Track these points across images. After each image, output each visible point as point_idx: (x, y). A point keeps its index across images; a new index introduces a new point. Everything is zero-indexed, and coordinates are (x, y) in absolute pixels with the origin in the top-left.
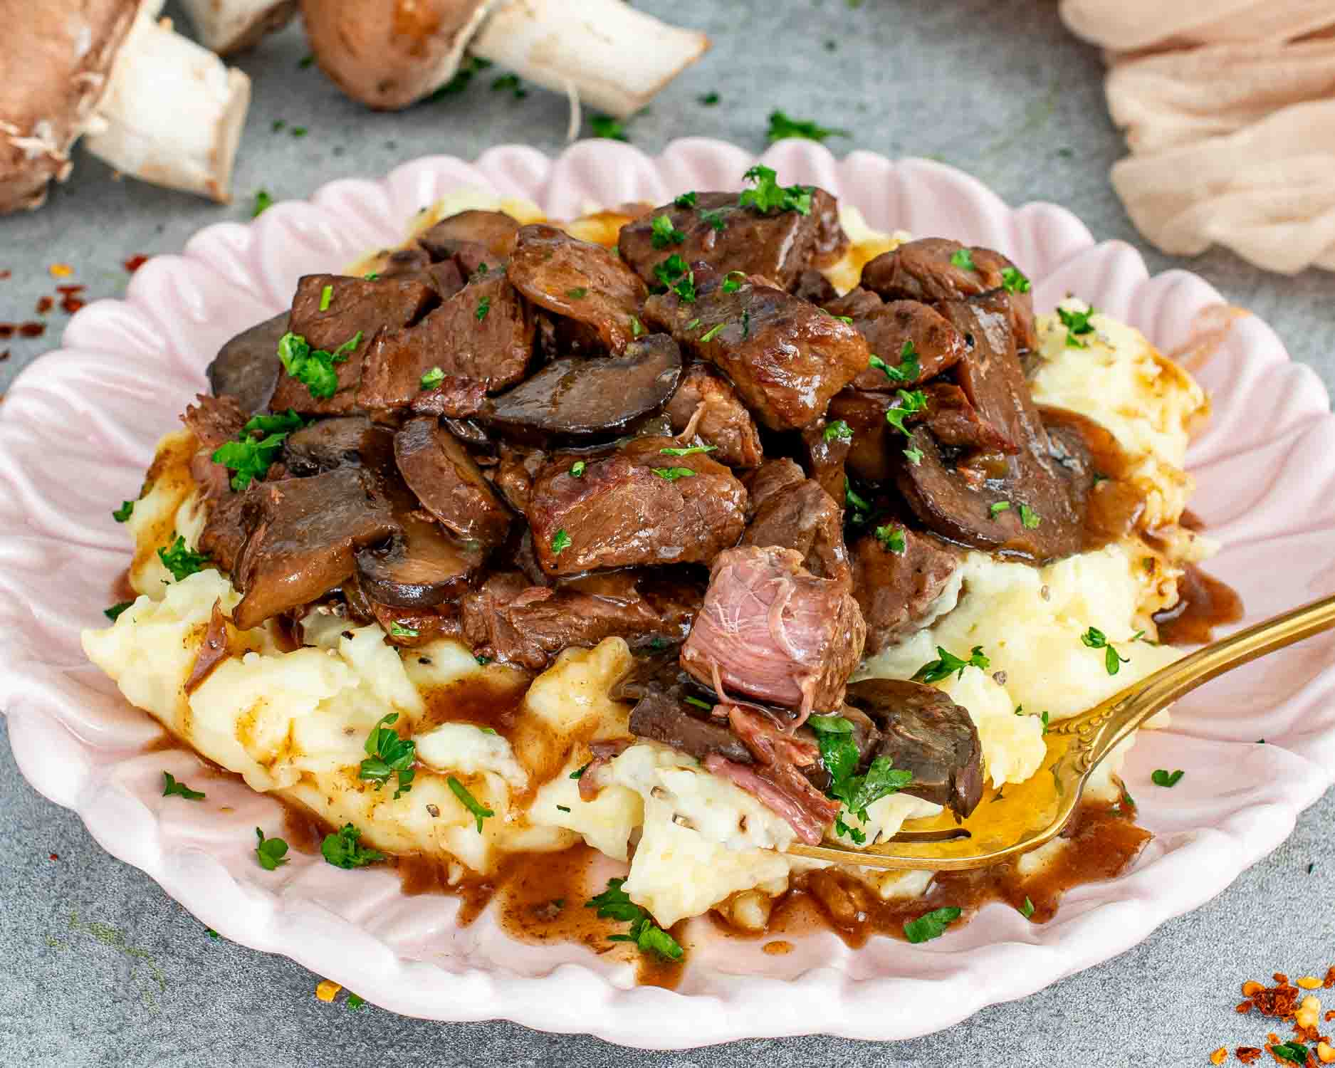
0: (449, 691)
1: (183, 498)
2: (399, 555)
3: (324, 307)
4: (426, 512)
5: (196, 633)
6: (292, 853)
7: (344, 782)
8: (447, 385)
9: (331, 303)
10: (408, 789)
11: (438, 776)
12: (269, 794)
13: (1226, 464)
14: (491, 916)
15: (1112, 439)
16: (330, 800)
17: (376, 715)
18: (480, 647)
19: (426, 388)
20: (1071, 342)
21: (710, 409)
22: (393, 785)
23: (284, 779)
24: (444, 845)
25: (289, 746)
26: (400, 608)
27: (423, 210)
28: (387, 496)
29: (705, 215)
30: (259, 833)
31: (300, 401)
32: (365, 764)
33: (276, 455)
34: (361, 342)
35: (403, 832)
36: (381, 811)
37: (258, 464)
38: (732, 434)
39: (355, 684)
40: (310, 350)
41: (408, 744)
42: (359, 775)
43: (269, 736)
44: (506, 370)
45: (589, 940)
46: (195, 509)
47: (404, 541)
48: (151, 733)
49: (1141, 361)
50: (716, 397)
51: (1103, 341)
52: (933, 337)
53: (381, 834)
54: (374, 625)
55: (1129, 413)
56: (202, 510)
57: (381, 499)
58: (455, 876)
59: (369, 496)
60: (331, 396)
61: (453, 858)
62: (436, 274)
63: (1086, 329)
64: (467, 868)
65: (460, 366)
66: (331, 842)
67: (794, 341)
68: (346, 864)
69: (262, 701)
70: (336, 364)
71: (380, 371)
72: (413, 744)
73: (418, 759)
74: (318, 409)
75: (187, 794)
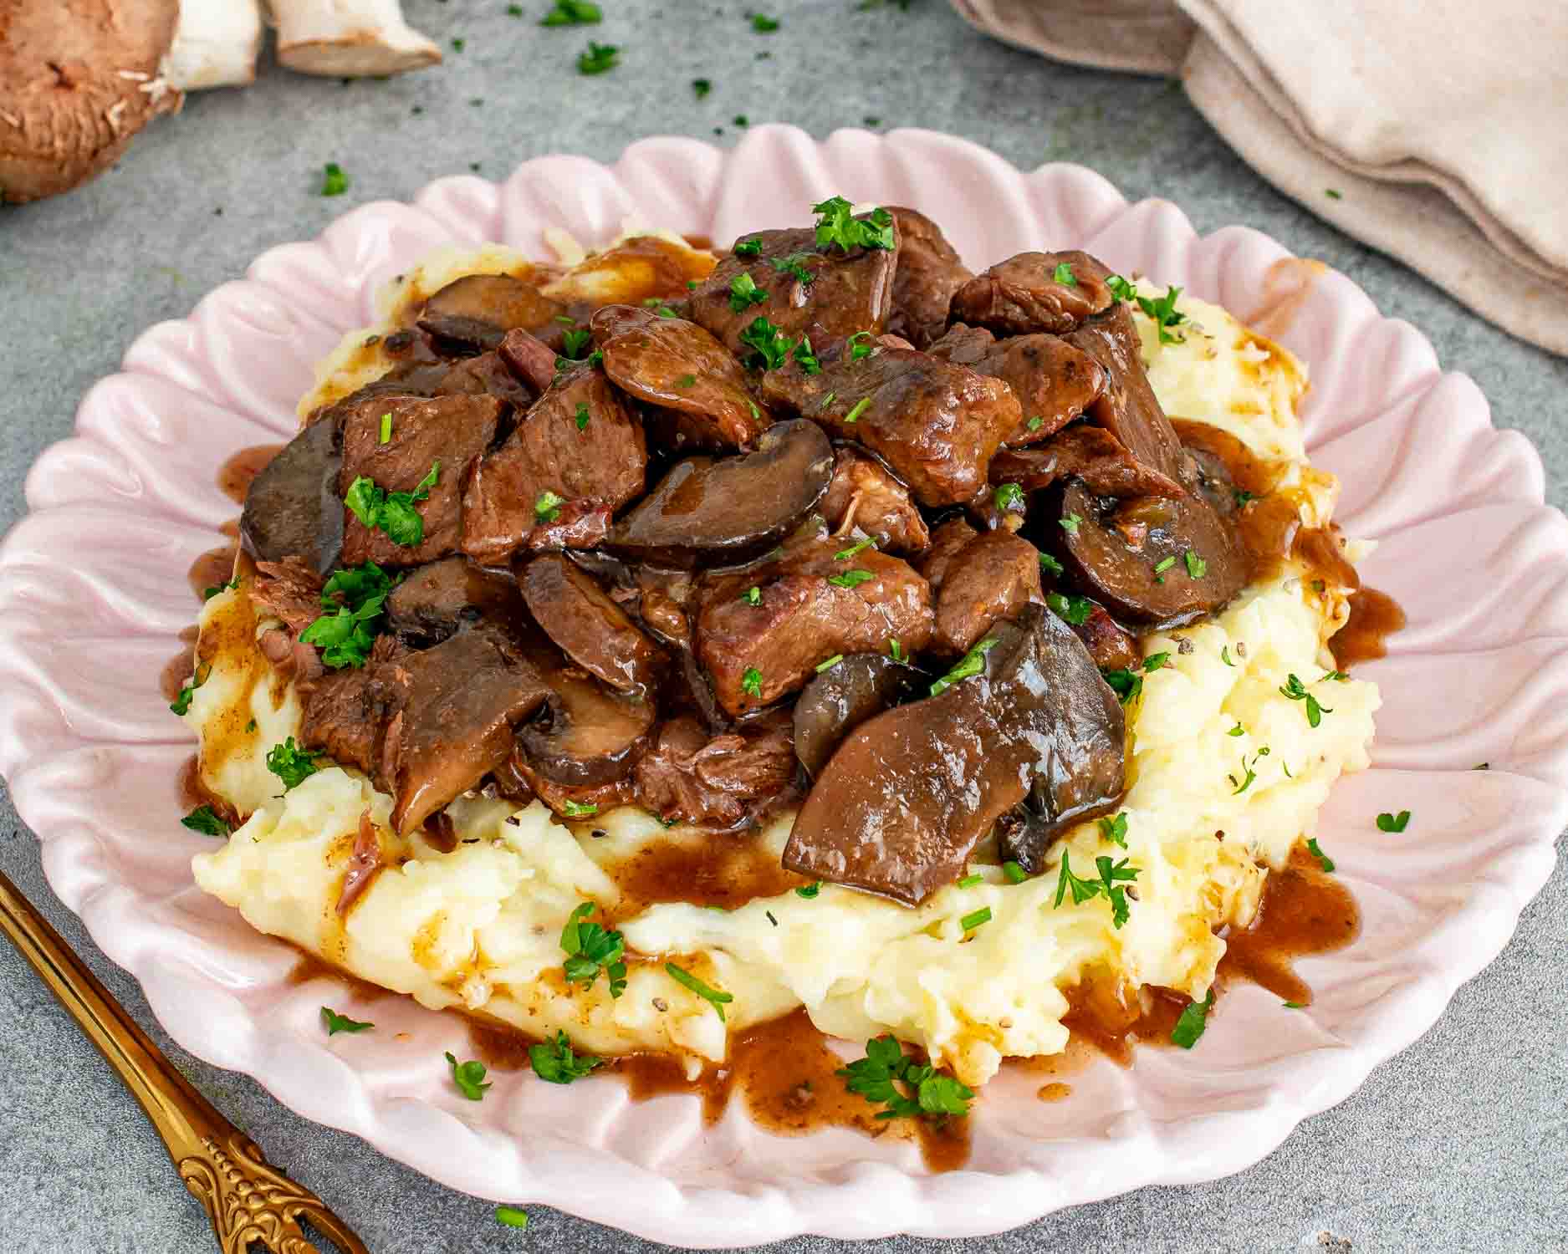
0: (638, 865)
1: (252, 681)
2: (565, 725)
3: (386, 438)
4: (579, 668)
5: (341, 847)
6: (491, 1076)
7: (546, 989)
8: (566, 514)
9: (393, 431)
10: (623, 984)
11: (653, 964)
12: (449, 1010)
13: (1339, 443)
14: (738, 1109)
15: (1242, 446)
16: (532, 1011)
17: (565, 907)
18: (667, 811)
19: (543, 521)
20: (1166, 338)
21: (868, 499)
22: (603, 984)
23: (477, 997)
24: (678, 1040)
25: (478, 962)
26: (572, 783)
27: (400, 279)
28: (529, 658)
29: (780, 264)
30: (450, 1057)
31: (381, 553)
32: (568, 966)
33: (379, 625)
34: (440, 475)
35: (623, 1032)
36: (596, 1015)
37: (360, 636)
38: (894, 519)
39: (529, 874)
40: (382, 493)
41: (615, 936)
42: (566, 978)
43: (453, 953)
44: (626, 484)
45: (858, 1122)
46: (279, 694)
47: (565, 706)
48: (289, 962)
49: (1241, 346)
50: (874, 483)
51: (1196, 329)
52: (1073, 372)
53: (598, 1040)
54: (536, 803)
55: (1244, 409)
56: (290, 693)
57: (523, 664)
58: (694, 1071)
59: (507, 662)
60: (420, 543)
61: (688, 1051)
62: (477, 371)
63: (1175, 320)
64: (706, 1060)
65: (575, 490)
66: (541, 1055)
67: (953, 410)
68: (563, 1077)
69: (441, 917)
70: (417, 503)
71: (485, 509)
72: (620, 935)
73: (628, 949)
74: (407, 559)
75: (353, 1027)
